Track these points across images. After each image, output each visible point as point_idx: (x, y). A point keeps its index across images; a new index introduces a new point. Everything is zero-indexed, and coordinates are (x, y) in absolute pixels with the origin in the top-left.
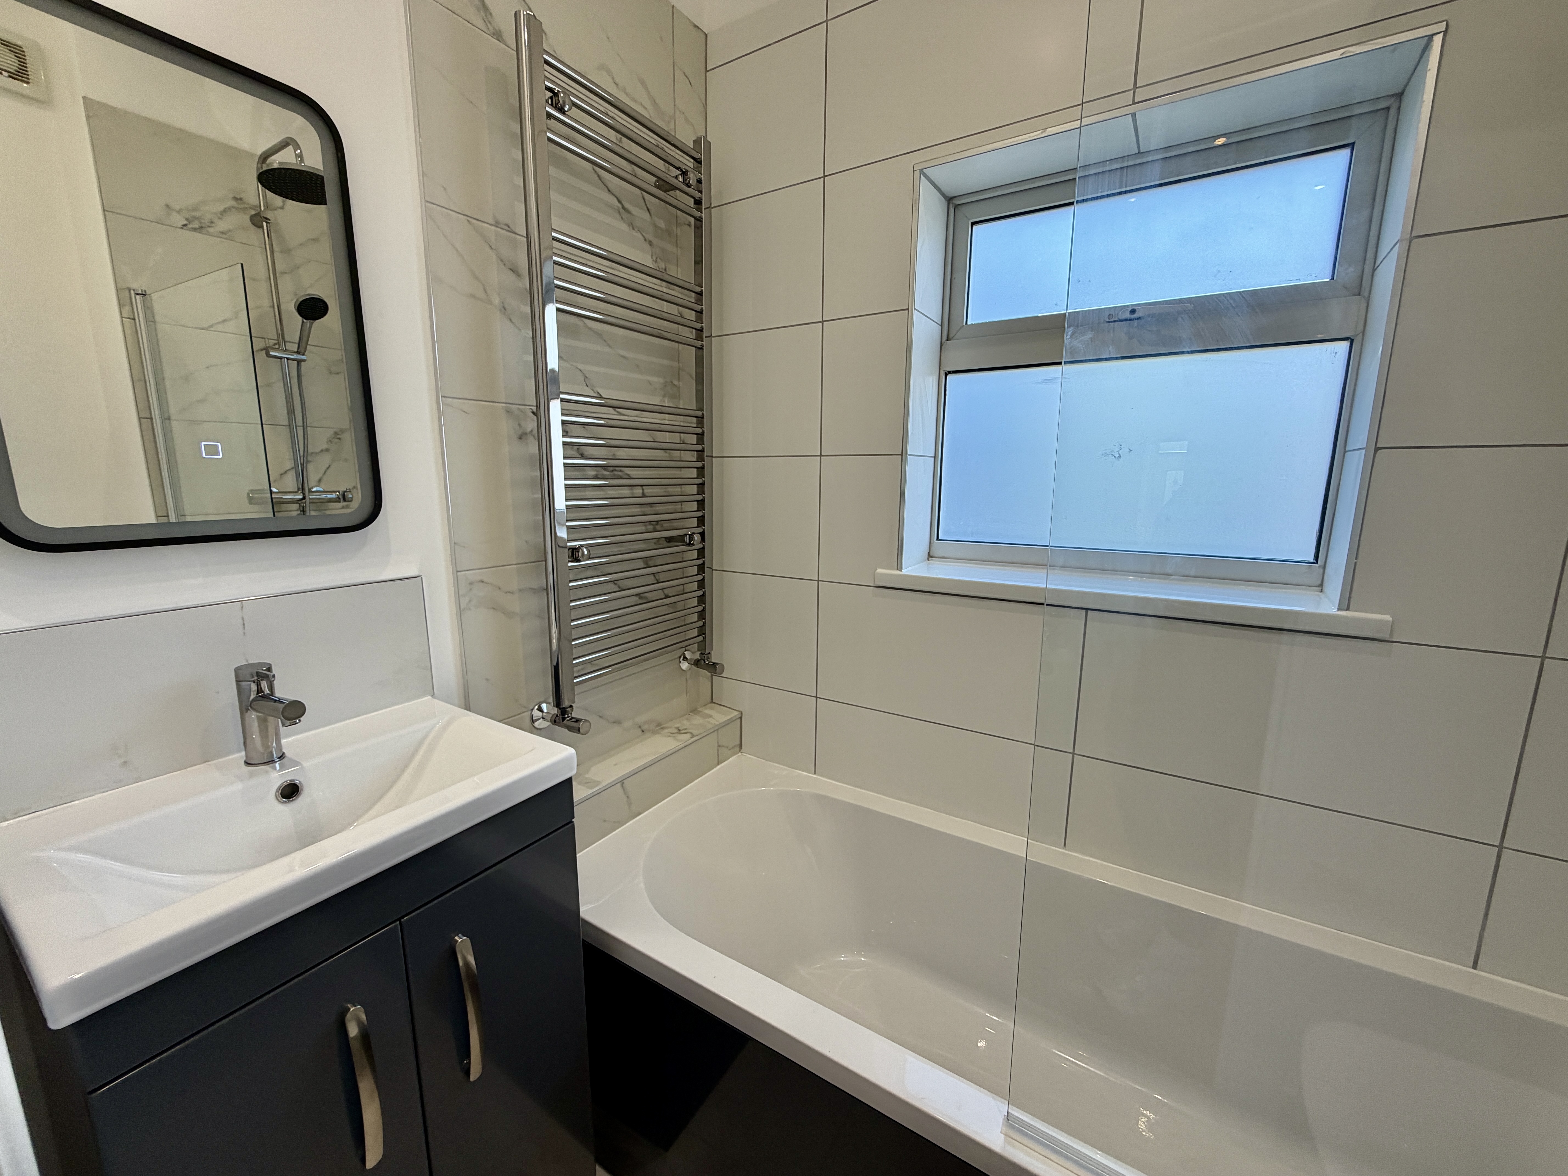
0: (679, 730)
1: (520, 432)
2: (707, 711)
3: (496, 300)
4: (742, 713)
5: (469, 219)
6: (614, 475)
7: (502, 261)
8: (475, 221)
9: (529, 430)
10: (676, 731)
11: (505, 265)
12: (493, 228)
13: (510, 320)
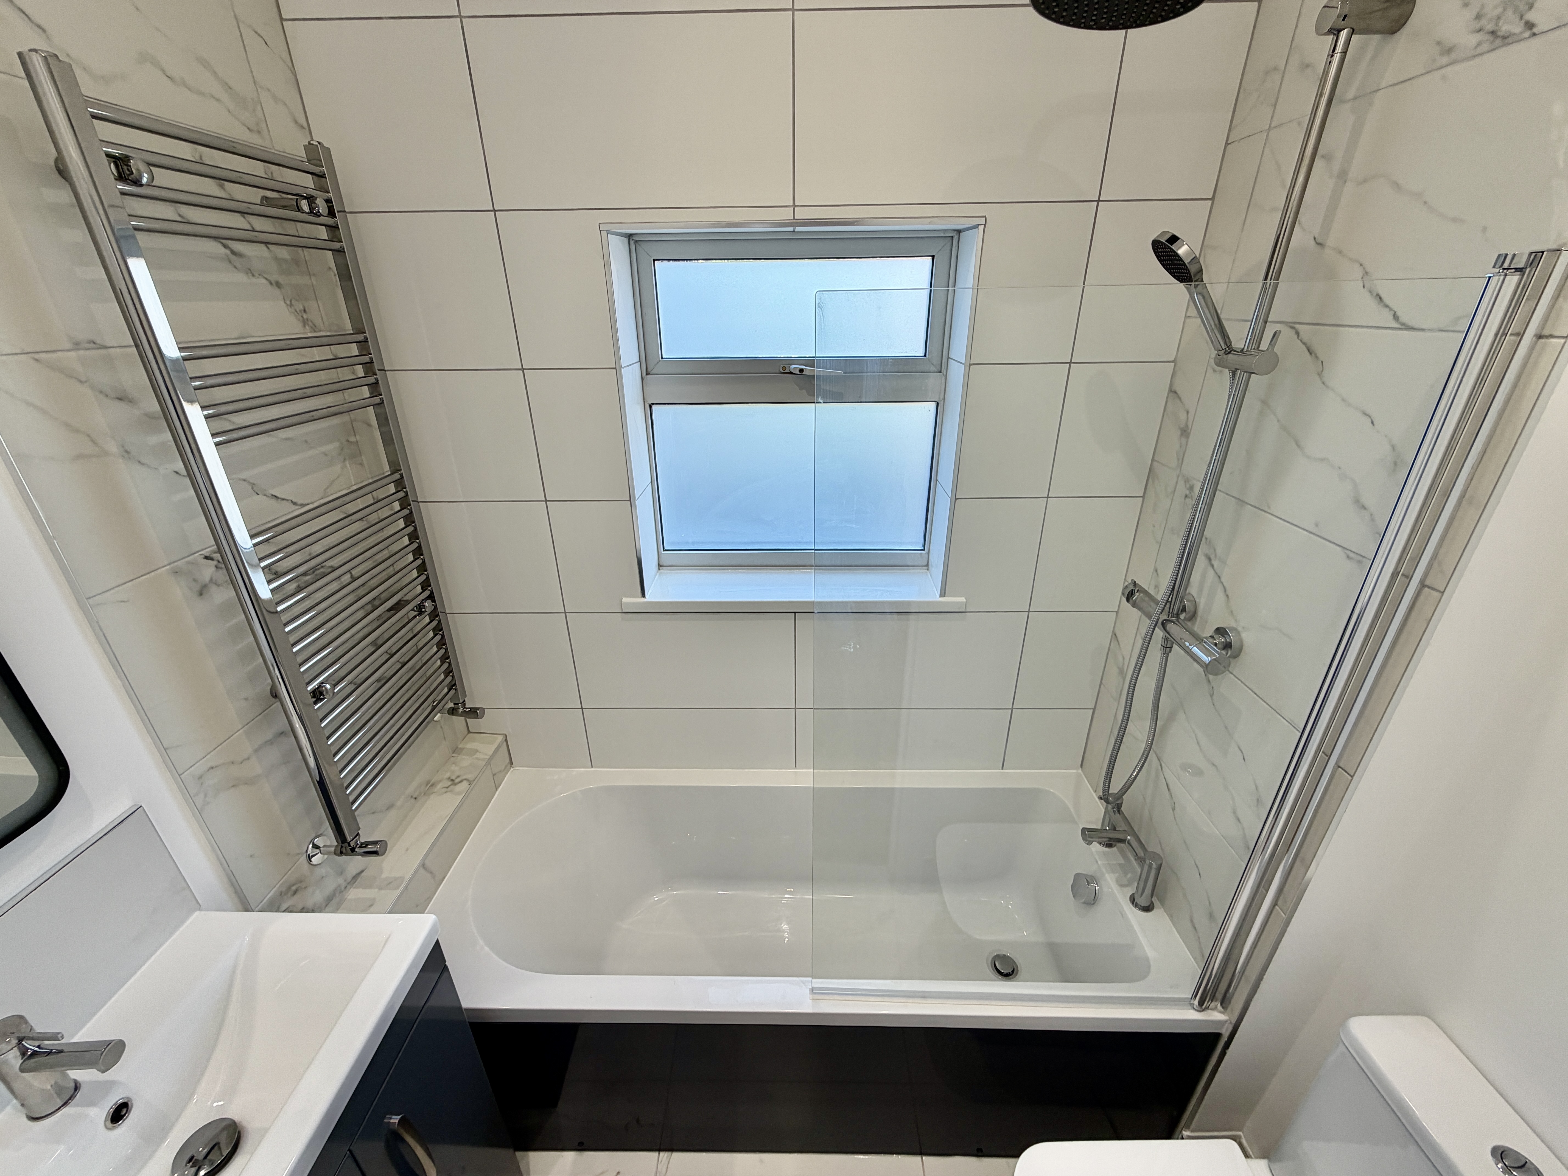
0: (452, 780)
1: (197, 587)
2: (469, 746)
3: (113, 447)
4: (506, 736)
5: (36, 356)
6: (316, 575)
7: (101, 392)
8: (43, 355)
9: (207, 579)
10: (450, 783)
11: (107, 396)
12: (73, 354)
13: (139, 462)
